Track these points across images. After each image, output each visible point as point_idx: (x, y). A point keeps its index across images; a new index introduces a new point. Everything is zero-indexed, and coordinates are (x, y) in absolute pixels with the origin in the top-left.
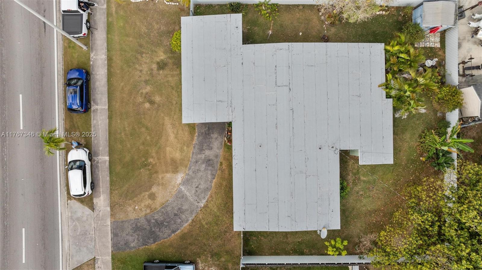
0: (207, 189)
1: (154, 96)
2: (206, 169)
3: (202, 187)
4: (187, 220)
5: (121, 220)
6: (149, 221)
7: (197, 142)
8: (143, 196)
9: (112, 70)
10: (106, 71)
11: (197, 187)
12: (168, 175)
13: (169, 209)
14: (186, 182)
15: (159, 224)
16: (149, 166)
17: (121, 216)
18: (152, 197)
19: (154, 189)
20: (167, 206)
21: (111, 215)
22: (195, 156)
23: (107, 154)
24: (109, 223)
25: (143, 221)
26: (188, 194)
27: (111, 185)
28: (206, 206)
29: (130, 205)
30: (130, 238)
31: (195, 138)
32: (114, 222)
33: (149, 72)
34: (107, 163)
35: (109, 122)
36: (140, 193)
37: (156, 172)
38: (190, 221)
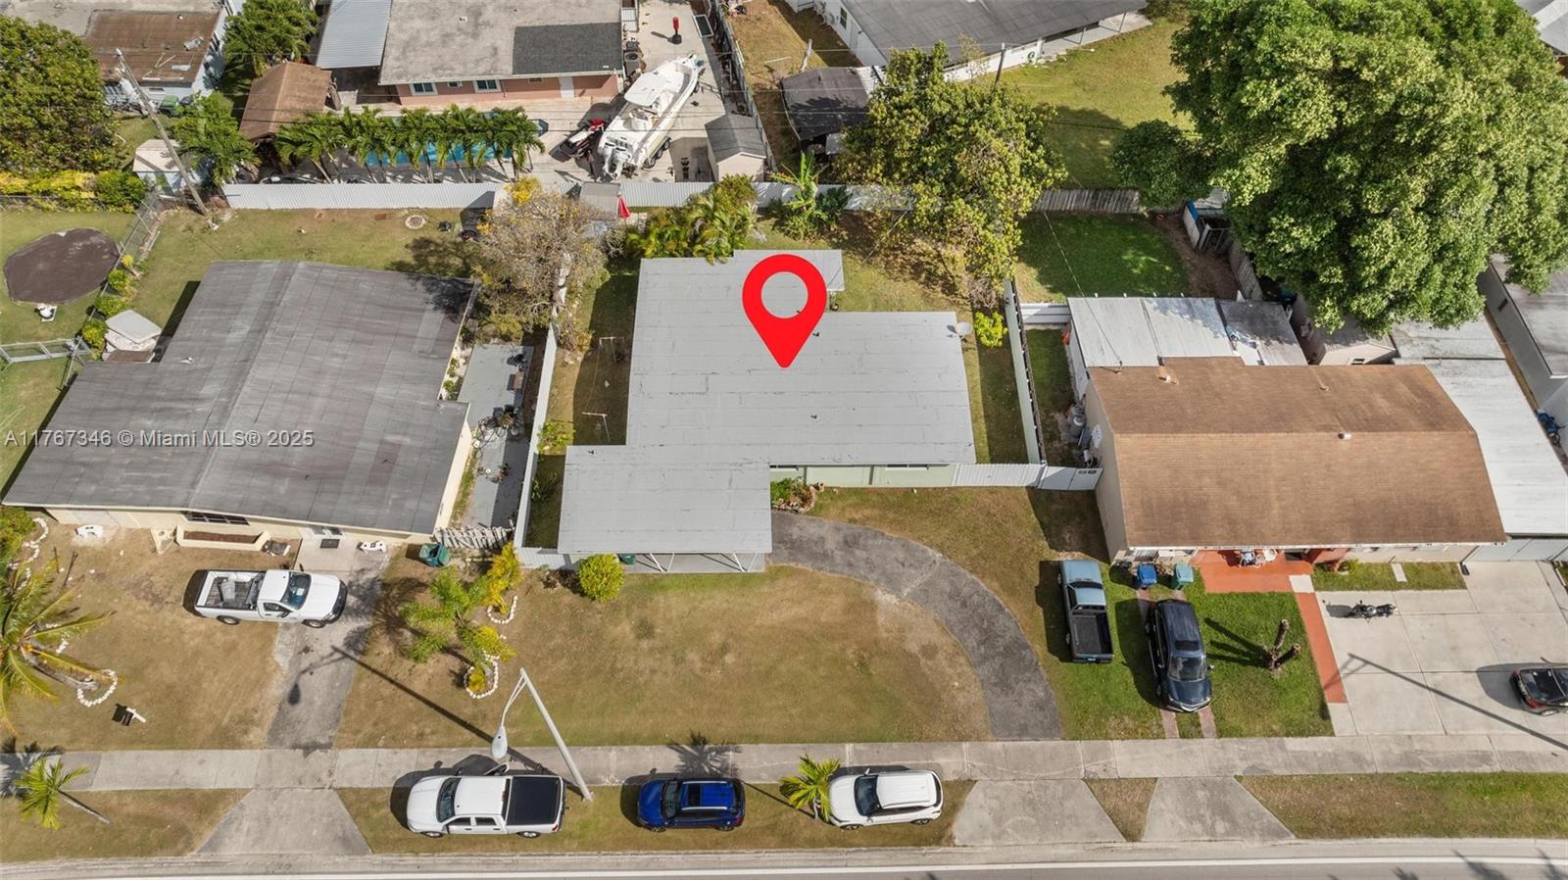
0: (906, 546)
1: (711, 645)
2: (865, 548)
3: (901, 556)
4: (973, 582)
5: (988, 719)
6: (984, 658)
7: (810, 563)
8: (930, 669)
9: (645, 735)
10: (647, 748)
11: (903, 565)
12: (881, 619)
13: (953, 618)
14: (893, 584)
15: (988, 637)
16: (863, 658)
17: (979, 719)
18: (930, 651)
19: (913, 647)
20: (948, 622)
21: (978, 739)
22: (839, 568)
23: (839, 746)
24: (999, 745)
25: (985, 670)
26: (918, 581)
27: (910, 739)
28: (941, 548)
29: (953, 697)
30: (1027, 698)
31: (800, 566)
32: (994, 734)
33: (658, 656)
34: (861, 747)
35: (766, 742)
36: (924, 675)
37: (876, 642)
38: (974, 577)
